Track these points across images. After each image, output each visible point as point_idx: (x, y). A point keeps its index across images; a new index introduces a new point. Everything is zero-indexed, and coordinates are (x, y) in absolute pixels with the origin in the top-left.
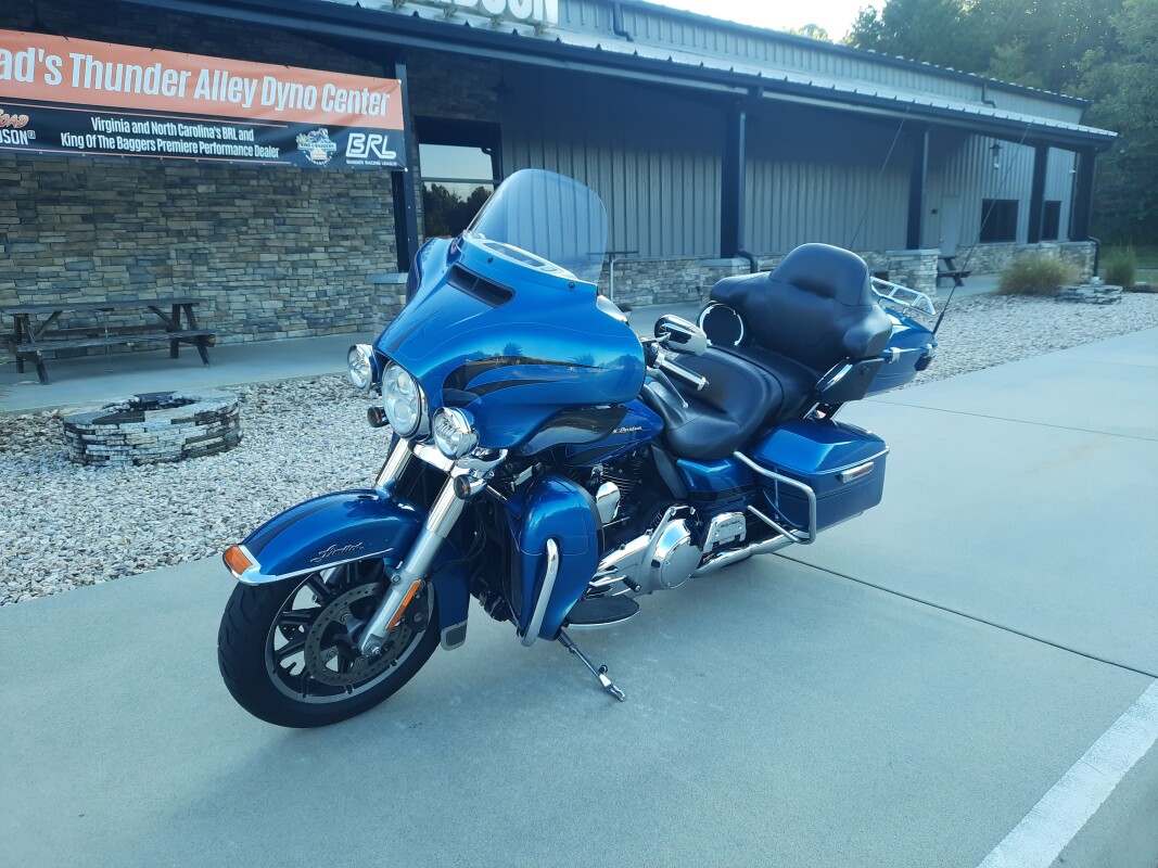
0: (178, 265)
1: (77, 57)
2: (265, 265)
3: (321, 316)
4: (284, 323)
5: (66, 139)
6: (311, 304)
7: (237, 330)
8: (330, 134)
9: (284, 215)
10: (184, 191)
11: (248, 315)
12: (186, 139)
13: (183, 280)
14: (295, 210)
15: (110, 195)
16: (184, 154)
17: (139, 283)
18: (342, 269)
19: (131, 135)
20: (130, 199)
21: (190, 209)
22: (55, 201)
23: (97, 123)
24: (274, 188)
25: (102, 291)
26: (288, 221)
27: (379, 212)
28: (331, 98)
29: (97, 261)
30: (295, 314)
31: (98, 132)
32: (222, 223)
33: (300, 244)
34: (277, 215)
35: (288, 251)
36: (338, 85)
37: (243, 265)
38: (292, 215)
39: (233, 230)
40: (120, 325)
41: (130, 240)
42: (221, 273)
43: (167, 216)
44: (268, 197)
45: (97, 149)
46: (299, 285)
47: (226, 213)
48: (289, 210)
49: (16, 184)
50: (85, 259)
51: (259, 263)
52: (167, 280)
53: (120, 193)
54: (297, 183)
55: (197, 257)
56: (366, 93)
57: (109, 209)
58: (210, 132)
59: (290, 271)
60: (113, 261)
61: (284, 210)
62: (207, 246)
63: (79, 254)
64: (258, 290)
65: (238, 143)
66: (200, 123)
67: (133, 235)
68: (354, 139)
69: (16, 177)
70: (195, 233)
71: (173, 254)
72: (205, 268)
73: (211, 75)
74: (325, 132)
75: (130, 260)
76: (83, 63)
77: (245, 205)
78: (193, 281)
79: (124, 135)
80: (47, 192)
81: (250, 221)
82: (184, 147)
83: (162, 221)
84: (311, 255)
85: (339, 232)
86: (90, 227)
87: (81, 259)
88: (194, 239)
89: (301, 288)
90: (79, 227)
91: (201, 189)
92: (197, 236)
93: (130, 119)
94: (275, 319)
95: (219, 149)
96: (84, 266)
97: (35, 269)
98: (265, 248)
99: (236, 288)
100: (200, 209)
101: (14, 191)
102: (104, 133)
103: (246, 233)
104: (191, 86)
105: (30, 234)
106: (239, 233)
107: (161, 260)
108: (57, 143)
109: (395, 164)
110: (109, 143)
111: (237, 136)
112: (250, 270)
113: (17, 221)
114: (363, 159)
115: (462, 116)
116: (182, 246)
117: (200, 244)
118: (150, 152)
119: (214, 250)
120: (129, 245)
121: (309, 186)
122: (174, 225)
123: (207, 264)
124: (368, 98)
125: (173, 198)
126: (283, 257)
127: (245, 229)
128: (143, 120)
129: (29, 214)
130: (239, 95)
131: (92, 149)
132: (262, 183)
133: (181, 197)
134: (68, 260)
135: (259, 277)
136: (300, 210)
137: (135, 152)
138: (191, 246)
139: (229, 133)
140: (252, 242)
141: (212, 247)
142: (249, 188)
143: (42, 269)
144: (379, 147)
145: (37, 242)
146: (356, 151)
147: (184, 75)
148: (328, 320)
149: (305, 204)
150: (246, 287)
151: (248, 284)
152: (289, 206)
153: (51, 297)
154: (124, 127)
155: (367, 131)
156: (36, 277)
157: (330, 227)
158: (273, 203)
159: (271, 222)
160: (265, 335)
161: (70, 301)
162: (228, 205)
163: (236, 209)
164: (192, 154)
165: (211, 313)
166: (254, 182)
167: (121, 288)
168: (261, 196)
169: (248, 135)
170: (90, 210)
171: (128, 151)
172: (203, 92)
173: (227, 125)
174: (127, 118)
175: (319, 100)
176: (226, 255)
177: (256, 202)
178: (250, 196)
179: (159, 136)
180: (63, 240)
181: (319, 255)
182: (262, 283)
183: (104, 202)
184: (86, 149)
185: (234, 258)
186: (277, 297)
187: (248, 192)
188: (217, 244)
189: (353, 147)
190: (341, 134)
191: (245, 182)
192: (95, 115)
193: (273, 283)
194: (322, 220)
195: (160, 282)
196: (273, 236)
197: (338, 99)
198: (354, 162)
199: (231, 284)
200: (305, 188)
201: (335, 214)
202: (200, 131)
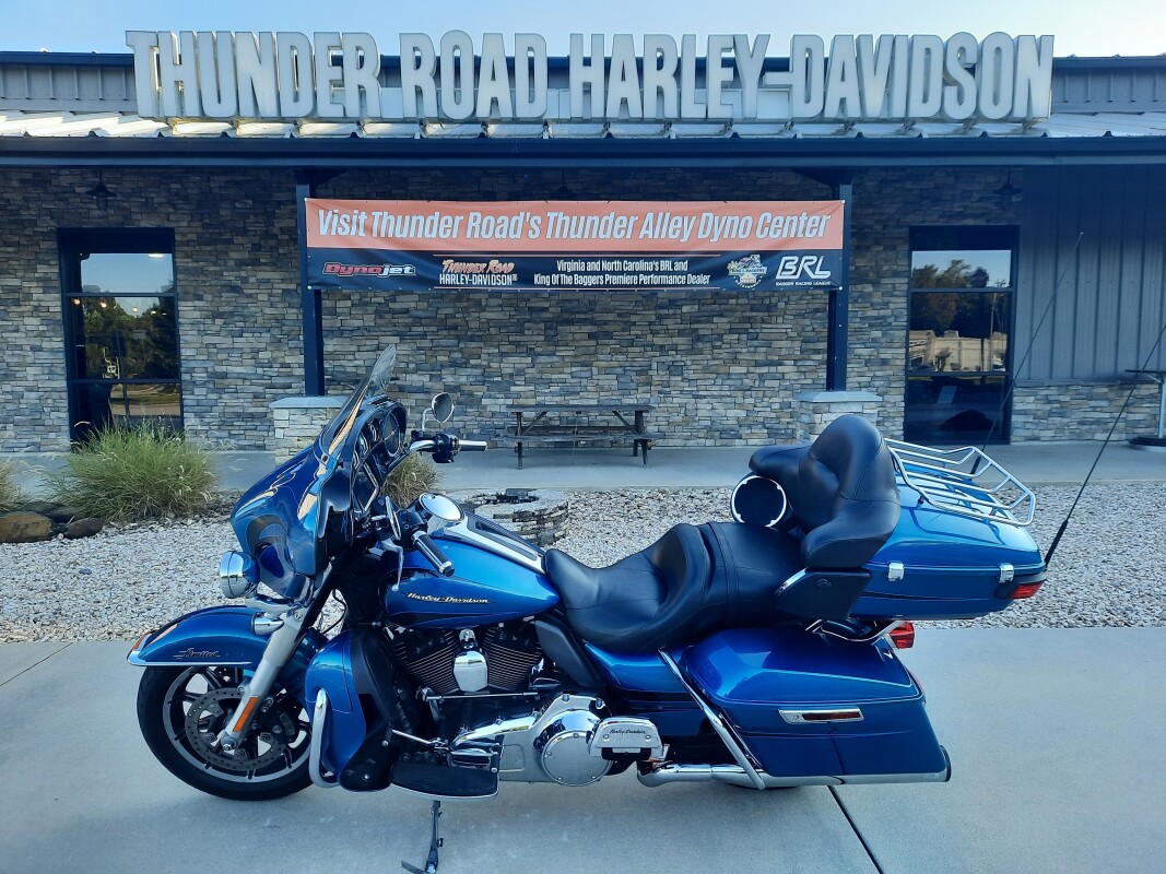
0: (657, 376)
1: (552, 215)
2: (734, 377)
3: (782, 427)
4: (745, 431)
5: (539, 279)
6: (773, 415)
7: (701, 435)
8: (761, 259)
9: (758, 331)
10: (671, 312)
11: (712, 422)
12: (629, 273)
13: (659, 388)
14: (770, 326)
15: (610, 317)
16: (626, 286)
17: (624, 390)
18: (810, 381)
19: (586, 273)
20: (626, 319)
21: (673, 327)
22: (570, 322)
23: (561, 265)
24: (752, 305)
25: (595, 395)
26: (761, 336)
27: (857, 325)
28: (766, 225)
29: (595, 370)
30: (757, 423)
31: (562, 272)
32: (699, 338)
33: (770, 357)
34: (751, 330)
35: (757, 364)
36: (775, 213)
37: (714, 376)
38: (765, 331)
39: (709, 345)
40: (605, 424)
41: (622, 353)
42: (693, 383)
43: (654, 333)
44: (744, 314)
45: (560, 285)
46: (764, 396)
47: (704, 329)
48: (766, 326)
49: (545, 310)
50: (585, 369)
51: (729, 374)
52: (646, 388)
53: (619, 315)
54: (774, 300)
55: (674, 369)
56: (804, 217)
57: (609, 328)
58: (649, 266)
59: (757, 383)
60: (607, 371)
61: (758, 325)
62: (684, 359)
63: (583, 365)
64: (724, 400)
65: (673, 273)
66: (641, 258)
67: (625, 350)
68: (786, 262)
69: (547, 305)
70: (675, 348)
71: (654, 366)
72: (679, 378)
73: (655, 217)
74: (757, 257)
75: (620, 371)
76: (556, 218)
77: (722, 323)
78: (668, 389)
79: (580, 273)
80: (566, 315)
81: (725, 337)
82: (626, 280)
83: (650, 337)
84: (779, 368)
85: (811, 346)
86: (593, 343)
87: (583, 369)
88: (674, 352)
89: (766, 399)
90: (585, 343)
91: (685, 309)
92: (676, 350)
93: (586, 260)
94: (737, 428)
95: (656, 279)
96: (584, 374)
97: (549, 376)
98: (735, 361)
99: (705, 397)
100: (682, 327)
101: (545, 315)
102: (566, 273)
103: (720, 347)
104: (637, 228)
105: (550, 348)
106: (714, 347)
107: (644, 371)
108: (531, 282)
109: (829, 283)
110: (568, 280)
111: (673, 267)
112: (719, 381)
113: (542, 338)
114: (795, 281)
115: (969, 222)
116: (663, 359)
117: (678, 357)
118: (599, 286)
119: (689, 363)
120: (621, 357)
121: (786, 303)
122: (658, 341)
123: (682, 375)
124: (806, 222)
125: (660, 317)
126: (752, 369)
127: (719, 343)
128: (596, 260)
129: (551, 332)
130: (678, 232)
131: (556, 286)
132: (740, 301)
133: (667, 316)
134: (574, 369)
135: (726, 388)
136: (774, 326)
137: (587, 286)
138: (670, 359)
139: (666, 265)
140: (725, 356)
141: (688, 360)
142: (729, 307)
143: (554, 376)
144: (813, 268)
145: (554, 355)
146: (787, 273)
147: (632, 219)
148: (789, 431)
149: (780, 320)
150: (713, 397)
151: (715, 393)
152: (763, 322)
153: (557, 399)
154: (580, 266)
155: (801, 254)
156: (550, 383)
157: (803, 341)
158: (749, 320)
159: (744, 337)
160: (725, 441)
161: (571, 403)
162: (707, 322)
163: (713, 326)
164: (633, 285)
165: (680, 419)
166: (733, 301)
167: (610, 393)
168: (739, 314)
169: (683, 266)
170: (594, 329)
171: (582, 286)
172: (647, 232)
173: (665, 259)
174: (583, 259)
175: (754, 229)
176: (699, 367)
177: (731, 319)
178: (728, 313)
179: (607, 272)
180: (571, 353)
181: (788, 369)
182: (729, 393)
183: (606, 323)
184: (551, 285)
185: (706, 370)
186: (741, 406)
187: (726, 311)
188: (693, 357)
189: (784, 270)
190: (774, 258)
191: (725, 301)
192: (560, 259)
193: (740, 394)
194: (795, 334)
195: (640, 389)
196: (745, 350)
197: (774, 226)
198: (784, 284)
199: (701, 393)
200: (781, 305)
201: (810, 328)
202: (641, 266)
